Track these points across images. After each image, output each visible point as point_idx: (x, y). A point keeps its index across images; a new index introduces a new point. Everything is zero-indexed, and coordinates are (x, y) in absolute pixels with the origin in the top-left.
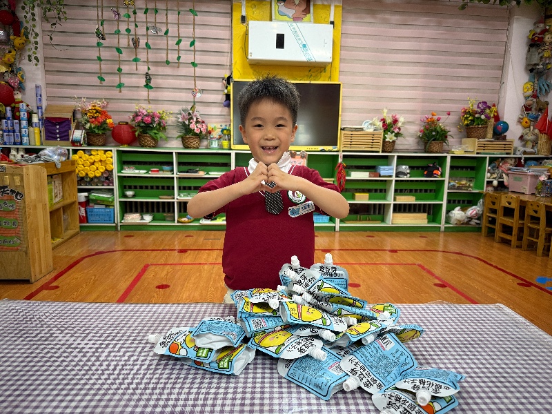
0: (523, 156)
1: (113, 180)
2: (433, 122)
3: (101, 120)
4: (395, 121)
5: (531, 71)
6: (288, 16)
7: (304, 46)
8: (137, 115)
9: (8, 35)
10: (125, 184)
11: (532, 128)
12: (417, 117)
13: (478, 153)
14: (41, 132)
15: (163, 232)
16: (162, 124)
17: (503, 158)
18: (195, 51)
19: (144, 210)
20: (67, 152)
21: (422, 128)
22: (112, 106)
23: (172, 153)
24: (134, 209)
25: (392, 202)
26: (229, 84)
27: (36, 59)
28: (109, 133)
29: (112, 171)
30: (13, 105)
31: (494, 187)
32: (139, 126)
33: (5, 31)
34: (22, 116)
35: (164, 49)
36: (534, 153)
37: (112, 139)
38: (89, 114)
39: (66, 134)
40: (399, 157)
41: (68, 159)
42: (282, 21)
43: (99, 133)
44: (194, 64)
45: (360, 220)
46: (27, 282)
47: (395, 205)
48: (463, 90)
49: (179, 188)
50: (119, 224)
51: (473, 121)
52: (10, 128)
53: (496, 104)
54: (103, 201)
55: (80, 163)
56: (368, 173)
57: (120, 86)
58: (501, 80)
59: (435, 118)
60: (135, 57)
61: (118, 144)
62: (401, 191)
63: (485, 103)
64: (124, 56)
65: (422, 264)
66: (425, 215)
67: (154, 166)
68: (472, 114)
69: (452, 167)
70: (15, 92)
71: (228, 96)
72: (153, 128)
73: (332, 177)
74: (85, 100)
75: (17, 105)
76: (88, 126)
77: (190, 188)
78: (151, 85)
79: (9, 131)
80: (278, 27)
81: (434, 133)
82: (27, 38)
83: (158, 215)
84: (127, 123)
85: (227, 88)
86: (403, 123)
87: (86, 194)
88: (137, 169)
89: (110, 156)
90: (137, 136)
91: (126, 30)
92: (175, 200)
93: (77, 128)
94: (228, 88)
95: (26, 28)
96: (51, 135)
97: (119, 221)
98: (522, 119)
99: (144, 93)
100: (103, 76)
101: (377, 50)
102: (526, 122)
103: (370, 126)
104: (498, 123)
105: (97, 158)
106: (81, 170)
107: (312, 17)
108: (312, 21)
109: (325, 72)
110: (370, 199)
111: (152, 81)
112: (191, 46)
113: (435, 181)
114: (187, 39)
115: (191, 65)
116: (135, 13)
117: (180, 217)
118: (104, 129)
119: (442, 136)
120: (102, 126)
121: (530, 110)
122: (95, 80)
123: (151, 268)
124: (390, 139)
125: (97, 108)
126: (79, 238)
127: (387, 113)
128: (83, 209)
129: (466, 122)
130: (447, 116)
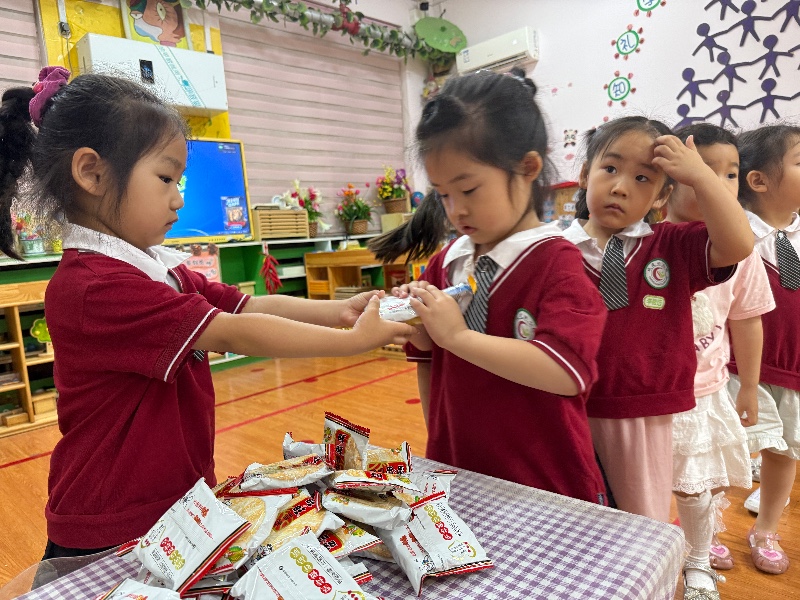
2: (351, 196)
4: (313, 197)
6: (153, 38)
7: (186, 83)
21: (340, 204)
51: (392, 192)
63: (402, 171)
68: (390, 184)
81: (355, 209)
86: (319, 198)
101: (270, 98)
107: (190, 43)
108: (191, 47)
119: (364, 213)
127: (300, 185)
129: (386, 195)
130: (366, 189)
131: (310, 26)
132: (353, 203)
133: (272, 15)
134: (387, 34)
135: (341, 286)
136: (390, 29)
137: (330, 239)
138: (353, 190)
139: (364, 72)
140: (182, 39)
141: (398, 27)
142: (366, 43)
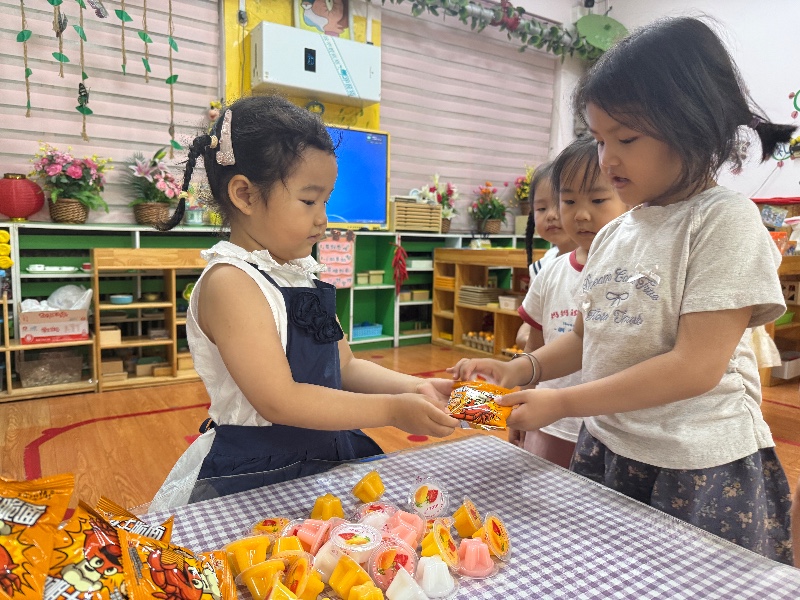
2: (488, 194)
4: (450, 192)
6: (318, 28)
7: (344, 72)
16: (100, 181)
21: (475, 202)
23: (134, 232)
29: (9, 270)
40: (463, 239)
58: (549, 146)
78: (89, 106)
81: (490, 208)
84: (23, 177)
89: (7, 241)
107: (352, 33)
108: (353, 39)
109: (361, 115)
115: (165, 82)
119: (499, 213)
124: (448, 216)
127: (440, 180)
129: (524, 195)
130: (504, 188)
131: (469, 20)
132: (488, 202)
133: (433, 9)
134: (546, 30)
135: (466, 284)
136: (550, 25)
137: (461, 236)
138: (491, 189)
139: (516, 69)
140: (346, 30)
141: (558, 24)
142: (523, 40)
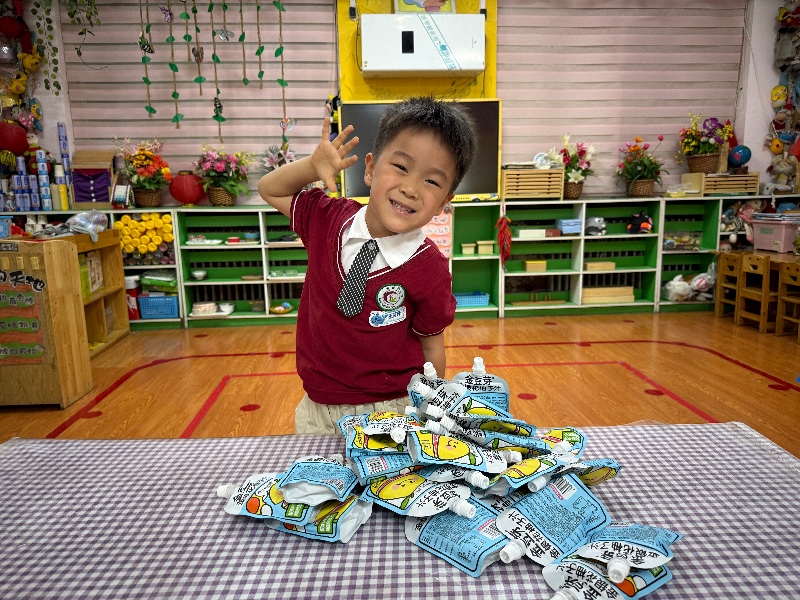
0: (774, 197)
1: (174, 255)
2: (637, 151)
3: (153, 170)
4: (582, 153)
5: (783, 69)
6: (419, 5)
7: (443, 47)
8: (204, 159)
9: (14, 52)
10: (192, 260)
11: (786, 154)
12: (614, 145)
13: (705, 195)
14: (68, 191)
15: (249, 328)
16: (241, 172)
17: (743, 201)
18: (282, 62)
19: (222, 297)
20: (106, 218)
21: (622, 161)
22: (168, 149)
23: (257, 214)
24: (206, 297)
25: (581, 272)
26: (336, 109)
27: (57, 85)
28: (164, 188)
29: (172, 243)
30: (27, 153)
31: (731, 244)
32: (208, 175)
33: (10, 47)
34: (40, 168)
35: (239, 62)
36: (790, 192)
37: (170, 196)
38: (135, 162)
39: (104, 192)
40: (588, 205)
41: (109, 227)
42: (409, 12)
43: (152, 190)
44: (282, 83)
45: (535, 301)
46: (57, 407)
47: (586, 277)
48: (682, 102)
49: (270, 264)
50: (186, 319)
51: (697, 147)
52: (24, 186)
53: (731, 120)
54: (162, 287)
55: (127, 233)
56: (544, 231)
57: (177, 119)
58: (737, 86)
59: (641, 145)
60: (197, 76)
61: (180, 203)
62: (594, 255)
63: (714, 120)
64: (182, 74)
65: (628, 362)
66: (630, 290)
67: (232, 233)
68: (696, 137)
69: (668, 218)
70: (29, 135)
71: (334, 127)
72: (228, 179)
73: (491, 238)
74: (128, 141)
75: (32, 154)
76: (135, 179)
77: (285, 263)
78: (222, 115)
79: (23, 192)
80: (404, 21)
81: (639, 168)
82: (42, 55)
83: (241, 304)
84: (191, 173)
85: (332, 114)
86: (593, 155)
87: (137, 277)
88: (208, 238)
89: (168, 221)
90: (205, 190)
91: (185, 37)
92: (265, 282)
93: (120, 182)
94: (335, 115)
95: (41, 41)
96: (83, 194)
97: (186, 315)
98: (771, 141)
99: (213, 128)
100: (153, 105)
101: (552, 49)
102: (778, 146)
103: (544, 162)
104: (736, 148)
105: (150, 225)
106: (128, 243)
107: (453, 5)
108: (454, 10)
109: (475, 84)
110: (548, 268)
111: (224, 109)
112: (276, 55)
113: (644, 238)
114: (270, 46)
115: (278, 84)
116: (195, 11)
117: (273, 305)
118: (158, 183)
119: (651, 172)
120: (156, 178)
121: (783, 127)
122: (142, 113)
123: (233, 381)
124: (576, 179)
125: (147, 152)
126: (129, 342)
127: (570, 141)
128: (133, 299)
129: (687, 150)
130: (659, 142)
132: (638, 161)
140: (447, 2)
